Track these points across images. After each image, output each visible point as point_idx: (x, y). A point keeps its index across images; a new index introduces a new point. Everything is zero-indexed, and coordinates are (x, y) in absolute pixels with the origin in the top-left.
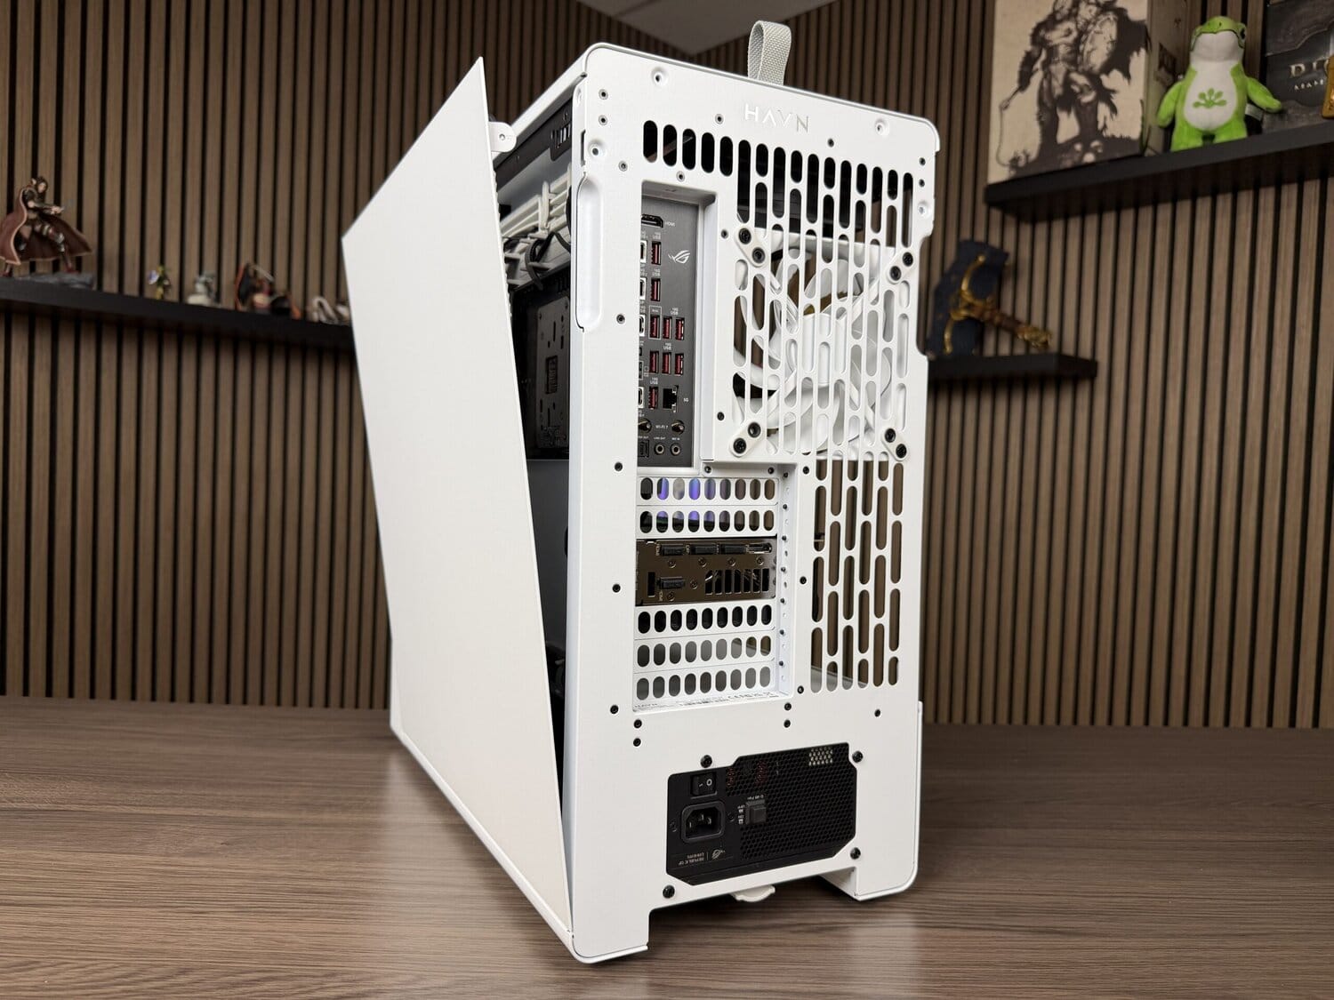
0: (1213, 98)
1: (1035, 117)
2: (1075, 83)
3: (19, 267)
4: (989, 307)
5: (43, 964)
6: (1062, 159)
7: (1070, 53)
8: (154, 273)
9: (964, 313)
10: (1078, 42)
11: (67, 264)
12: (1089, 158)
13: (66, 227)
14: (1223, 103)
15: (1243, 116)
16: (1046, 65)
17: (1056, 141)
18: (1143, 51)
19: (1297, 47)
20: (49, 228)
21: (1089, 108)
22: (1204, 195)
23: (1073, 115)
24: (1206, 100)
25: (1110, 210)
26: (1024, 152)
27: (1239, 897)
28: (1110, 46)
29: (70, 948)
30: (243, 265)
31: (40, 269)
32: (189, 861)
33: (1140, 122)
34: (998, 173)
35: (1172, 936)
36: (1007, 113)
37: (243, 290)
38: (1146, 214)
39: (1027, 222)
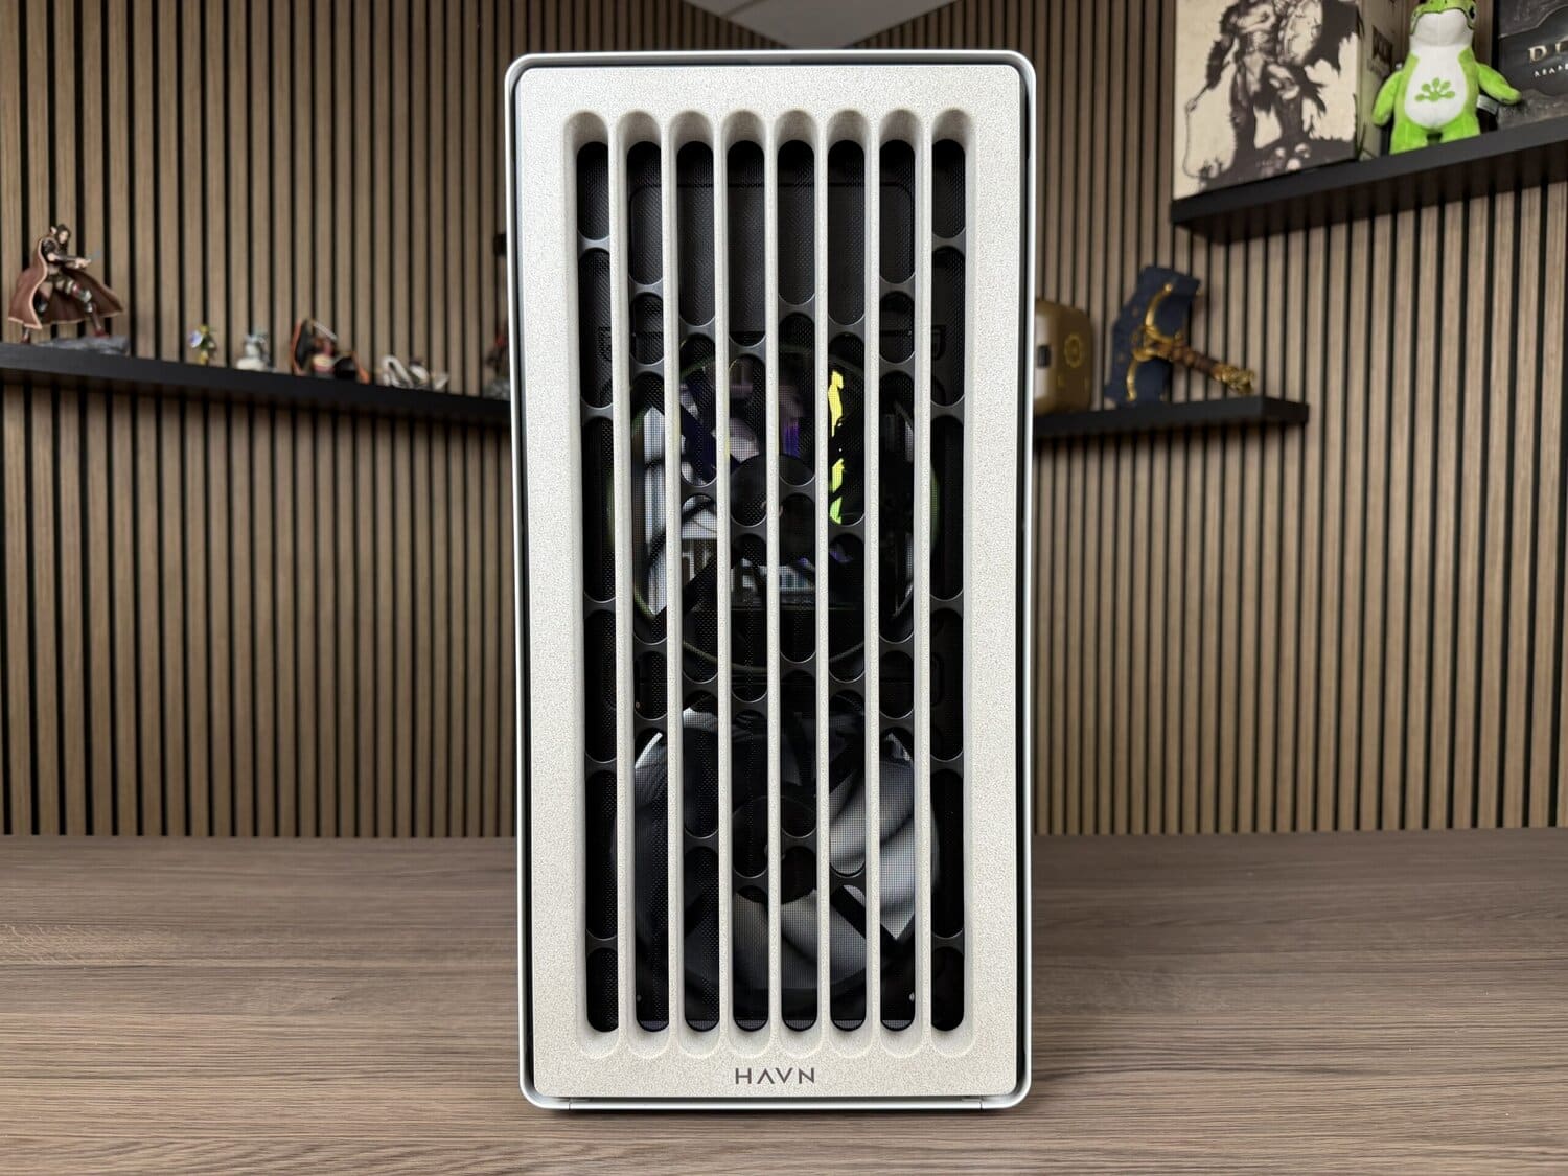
0: (1439, 89)
1: (1228, 118)
2: (1274, 77)
3: (39, 332)
4: (1179, 344)
5: (144, 1145)
6: (1261, 167)
7: (1268, 41)
8: (197, 333)
9: (1149, 352)
10: (1276, 28)
11: (95, 326)
12: (1294, 165)
13: (93, 283)
14: (1450, 95)
15: (1474, 110)
16: (1239, 56)
17: (1253, 146)
18: (1354, 37)
19: (1537, 26)
20: (73, 285)
21: (1292, 106)
22: (1430, 204)
23: (1273, 115)
24: (1431, 93)
25: (1317, 226)
27: (1537, 1024)
28: (1315, 31)
29: (173, 1125)
30: (299, 322)
31: (63, 334)
32: (298, 1020)
33: (1353, 121)
34: (1186, 186)
35: (1465, 1071)
36: (1193, 115)
37: (301, 352)
38: (1361, 229)
39: (1219, 243)
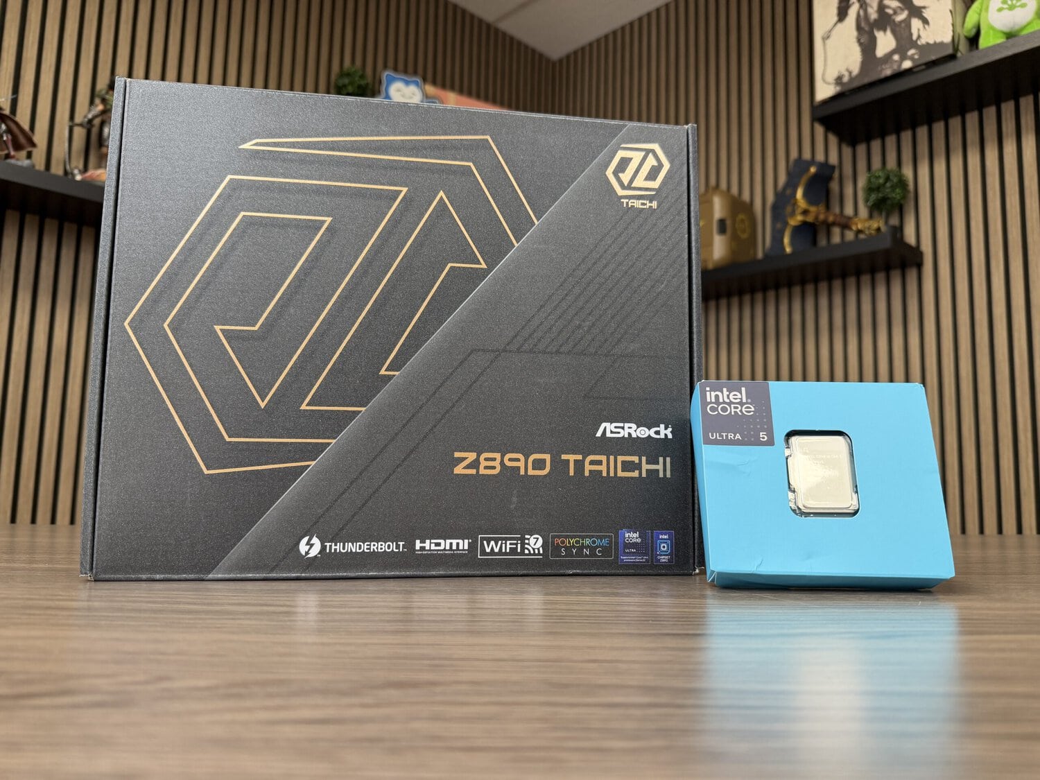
0: (1015, 2)
1: (855, 40)
2: (888, 7)
4: (822, 211)
9: (800, 218)
14: (1023, 6)
17: (875, 55)
23: (889, 32)
24: (1009, 5)
26: (847, 70)
33: (951, 28)
34: (824, 91)
36: (828, 42)
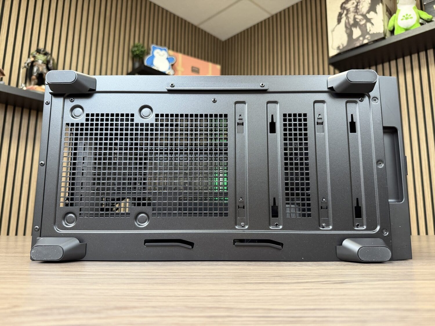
0: (408, 16)
1: (345, 32)
2: (357, 19)
6: (355, 44)
7: (354, 10)
10: (357, 6)
12: (366, 41)
14: (411, 18)
15: (419, 22)
16: (346, 15)
17: (352, 38)
18: (381, 4)
21: (363, 26)
23: (358, 28)
24: (405, 18)
26: (342, 44)
28: (369, 5)
33: (383, 27)
34: (333, 52)
36: (334, 33)
